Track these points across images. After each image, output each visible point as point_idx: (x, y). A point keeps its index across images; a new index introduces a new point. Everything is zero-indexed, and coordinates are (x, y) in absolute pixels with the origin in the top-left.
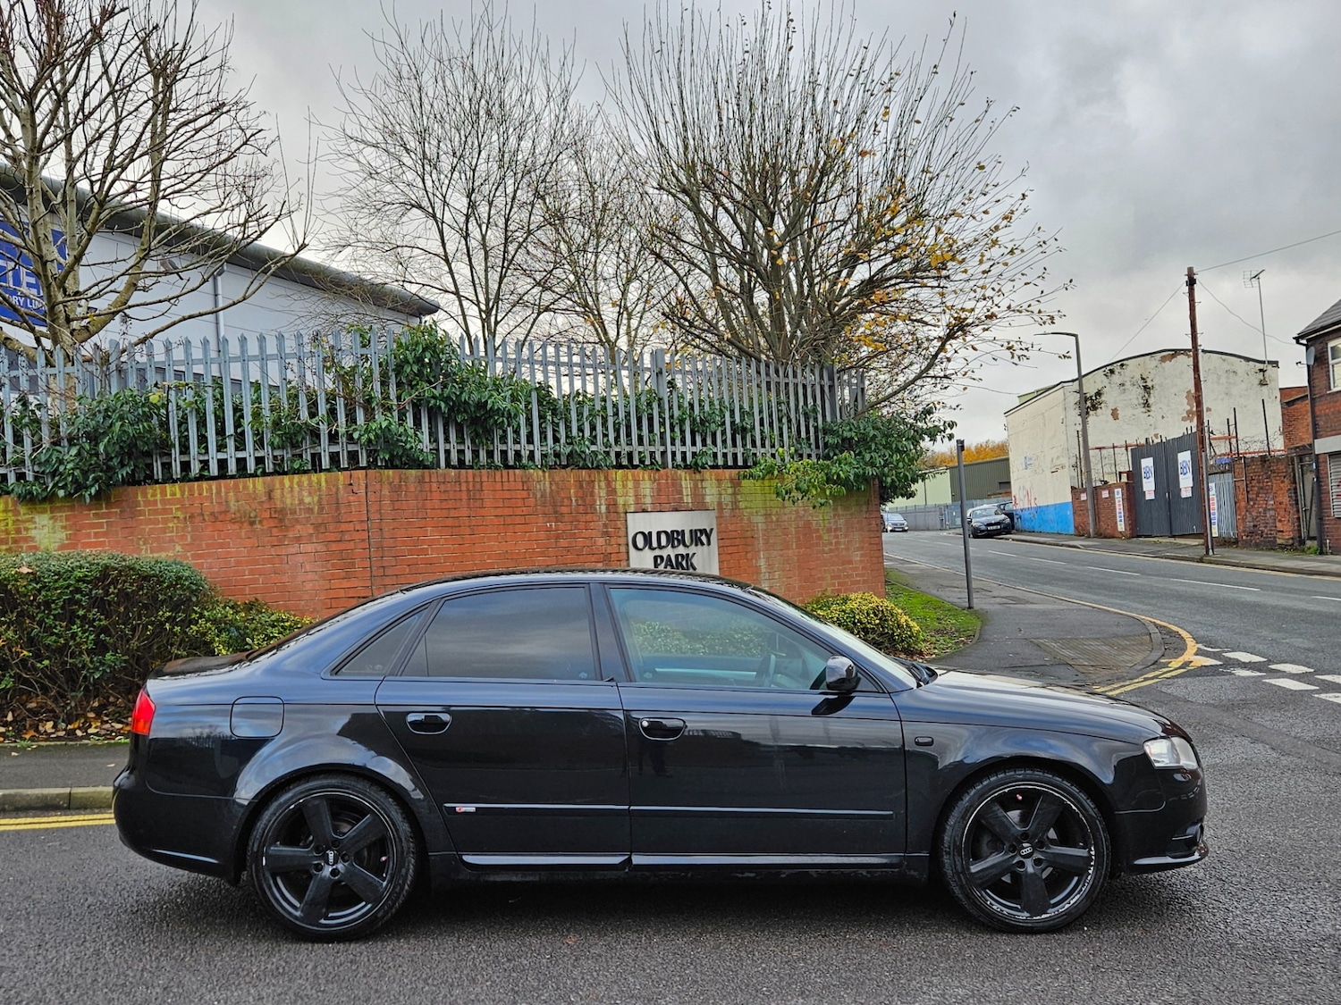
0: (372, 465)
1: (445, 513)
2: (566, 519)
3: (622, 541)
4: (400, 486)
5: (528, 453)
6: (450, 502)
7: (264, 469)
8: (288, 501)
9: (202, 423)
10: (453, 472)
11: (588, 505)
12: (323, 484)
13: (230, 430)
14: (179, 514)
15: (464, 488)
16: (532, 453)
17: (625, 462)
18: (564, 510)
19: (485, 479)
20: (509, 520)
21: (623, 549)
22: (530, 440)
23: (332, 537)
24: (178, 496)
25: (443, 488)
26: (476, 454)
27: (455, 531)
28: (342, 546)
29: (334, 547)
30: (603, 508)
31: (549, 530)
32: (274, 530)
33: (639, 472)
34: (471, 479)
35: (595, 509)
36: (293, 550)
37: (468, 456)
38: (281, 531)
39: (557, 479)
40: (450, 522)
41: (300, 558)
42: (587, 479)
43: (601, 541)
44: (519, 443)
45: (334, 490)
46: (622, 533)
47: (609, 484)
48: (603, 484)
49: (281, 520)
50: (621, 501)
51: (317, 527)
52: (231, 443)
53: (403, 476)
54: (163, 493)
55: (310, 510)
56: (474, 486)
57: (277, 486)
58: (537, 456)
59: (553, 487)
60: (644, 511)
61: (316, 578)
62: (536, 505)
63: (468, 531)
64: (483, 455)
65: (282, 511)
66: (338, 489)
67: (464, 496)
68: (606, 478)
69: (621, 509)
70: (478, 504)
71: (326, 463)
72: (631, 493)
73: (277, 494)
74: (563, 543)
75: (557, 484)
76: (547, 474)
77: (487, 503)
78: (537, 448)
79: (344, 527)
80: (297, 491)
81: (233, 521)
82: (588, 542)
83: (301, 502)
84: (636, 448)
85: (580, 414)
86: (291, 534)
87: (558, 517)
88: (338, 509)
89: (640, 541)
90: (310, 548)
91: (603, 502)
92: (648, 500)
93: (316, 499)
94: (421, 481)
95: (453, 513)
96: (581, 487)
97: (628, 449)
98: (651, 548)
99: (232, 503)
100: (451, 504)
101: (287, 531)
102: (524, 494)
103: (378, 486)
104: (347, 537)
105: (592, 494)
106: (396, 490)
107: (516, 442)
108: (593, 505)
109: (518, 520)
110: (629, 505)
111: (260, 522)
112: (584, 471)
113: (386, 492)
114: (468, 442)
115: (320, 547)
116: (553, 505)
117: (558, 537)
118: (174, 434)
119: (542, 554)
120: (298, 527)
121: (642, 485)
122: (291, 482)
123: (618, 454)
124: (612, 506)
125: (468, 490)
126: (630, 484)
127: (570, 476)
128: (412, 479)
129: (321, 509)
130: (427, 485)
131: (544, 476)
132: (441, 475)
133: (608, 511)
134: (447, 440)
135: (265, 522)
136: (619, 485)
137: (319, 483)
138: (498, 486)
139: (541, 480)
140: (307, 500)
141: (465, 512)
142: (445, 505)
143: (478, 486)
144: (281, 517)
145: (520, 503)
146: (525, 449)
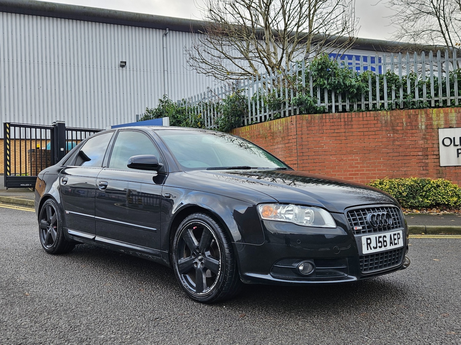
0: (301, 113)
1: (332, 131)
2: (399, 132)
3: (435, 142)
4: (311, 121)
5: (381, 104)
6: (336, 126)
7: (271, 118)
8: (275, 129)
9: (256, 104)
10: (337, 114)
11: (413, 124)
12: (284, 122)
13: (263, 105)
14: (249, 136)
15: (342, 120)
16: (383, 104)
17: (441, 105)
18: (398, 128)
19: (353, 116)
20: (366, 133)
21: (436, 146)
22: (382, 98)
23: (287, 141)
24: (249, 130)
25: (331, 121)
26: (351, 106)
27: (338, 138)
28: (289, 145)
29: (287, 145)
30: (423, 127)
31: (390, 137)
32: (271, 140)
33: (449, 109)
34: (346, 117)
35: (419, 127)
36: (276, 147)
37: (348, 108)
38: (273, 140)
39: (395, 114)
40: (335, 135)
41: (278, 150)
42: (414, 113)
43: (421, 142)
44: (376, 100)
45: (287, 124)
46: (435, 138)
47: (427, 115)
48: (424, 116)
49: (273, 136)
50: (435, 123)
51: (282, 138)
52: (263, 110)
53: (313, 117)
54: (245, 129)
55: (280, 132)
56: (348, 120)
57: (272, 124)
58: (386, 105)
59: (393, 118)
60: (450, 127)
61: (282, 157)
62: (382, 127)
63: (344, 138)
64: (355, 107)
65: (273, 133)
66: (288, 123)
67: (343, 124)
68: (426, 113)
69: (435, 127)
70: (350, 127)
71: (287, 114)
72: (443, 119)
73: (272, 127)
74: (397, 143)
75: (395, 117)
76: (389, 113)
77: (354, 126)
78: (386, 101)
79: (290, 137)
80: (277, 125)
81: (261, 138)
82: (413, 143)
83: (278, 129)
84: (448, 97)
85: (412, 85)
86: (275, 141)
87: (395, 131)
88: (288, 131)
89: (447, 142)
90: (280, 146)
91: (423, 124)
92: (454, 122)
93: (282, 127)
94: (321, 118)
95: (336, 131)
96: (410, 117)
97: (444, 98)
98: (455, 145)
99: (261, 131)
100: (335, 127)
101: (275, 140)
102: (375, 122)
103: (301, 121)
104: (290, 142)
105: (416, 120)
106: (309, 122)
107: (374, 99)
108: (417, 126)
109: (371, 133)
110: (440, 125)
111: (268, 137)
112: (411, 110)
113: (304, 123)
114: (348, 101)
115: (283, 146)
116: (393, 127)
117: (394, 141)
118: (250, 109)
119: (385, 148)
120: (278, 138)
121: (450, 115)
122: (276, 122)
123: (436, 101)
124: (429, 126)
125: (345, 121)
126: (442, 115)
127: (404, 113)
128: (317, 118)
129: (283, 131)
130: (324, 121)
131: (387, 114)
132: (331, 115)
133: (427, 127)
134: (337, 101)
135: (269, 137)
136: (434, 116)
137: (283, 122)
138: (361, 119)
139: (386, 115)
140: (280, 128)
141: (343, 130)
142: (333, 128)
143: (350, 119)
144: (273, 135)
145: (373, 126)
146: (379, 102)
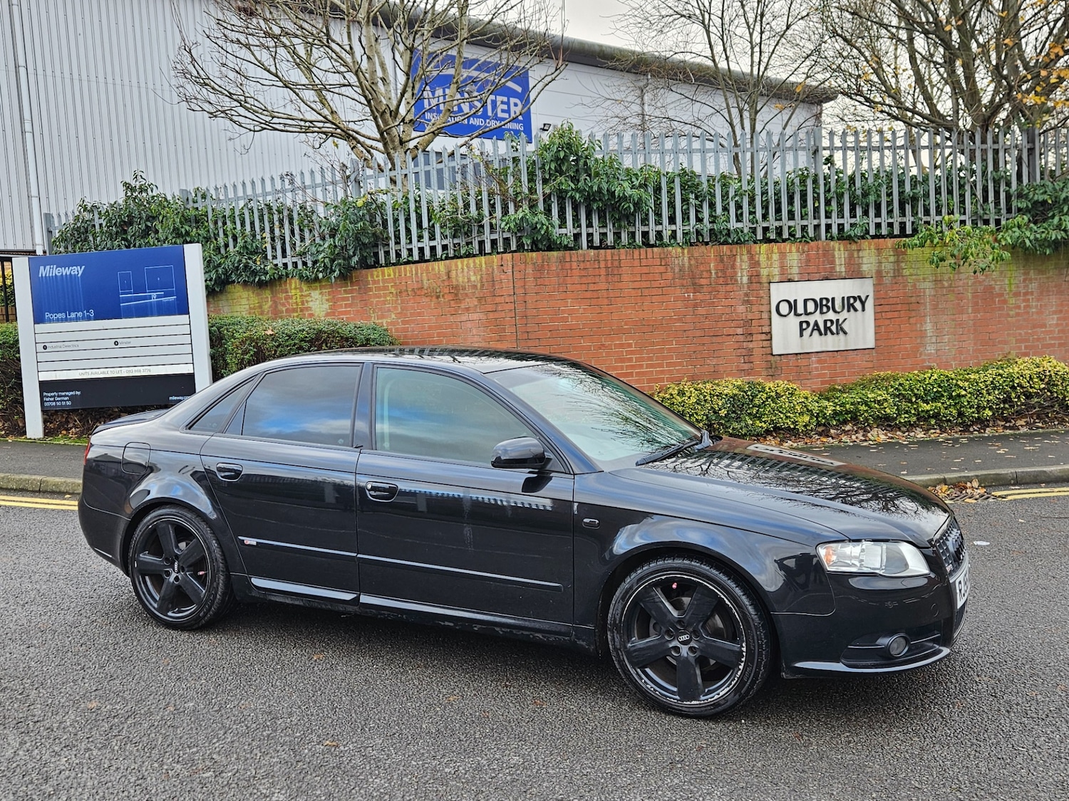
0: (520, 247)
1: (584, 287)
2: (705, 290)
3: (764, 308)
4: (543, 266)
5: (670, 232)
6: (590, 278)
7: (447, 254)
8: (461, 280)
9: (408, 220)
10: (592, 252)
11: (727, 276)
12: (484, 266)
13: (425, 224)
14: (393, 290)
15: (602, 265)
16: (674, 232)
17: (772, 236)
18: (703, 282)
19: (623, 257)
20: (646, 292)
21: (765, 316)
22: (672, 220)
23: (490, 308)
24: (392, 276)
25: (582, 266)
26: (617, 236)
27: (594, 302)
28: (496, 315)
29: (491, 316)
30: (745, 280)
31: (688, 299)
32: (452, 302)
33: (787, 245)
34: (609, 258)
35: (736, 280)
36: (464, 318)
37: (610, 239)
38: (457, 303)
39: (696, 255)
40: (588, 295)
41: (469, 325)
42: (729, 253)
43: (741, 309)
44: (661, 224)
45: (490, 270)
46: (765, 301)
47: (751, 257)
48: (745, 258)
49: (456, 295)
50: (764, 272)
51: (480, 299)
52: (426, 235)
53: (546, 257)
54: (383, 274)
55: (475, 287)
56: (612, 264)
57: (453, 268)
58: (679, 235)
59: (693, 262)
60: (790, 281)
61: (480, 340)
62: (674, 279)
63: (606, 302)
64: (624, 236)
65: (456, 287)
66: (493, 269)
67: (603, 272)
68: (749, 252)
69: (764, 280)
70: (616, 278)
71: (488, 248)
72: (776, 264)
73: (453, 274)
74: (701, 311)
75: (696, 259)
76: (686, 251)
77: (625, 278)
78: (679, 227)
79: (498, 300)
80: (467, 271)
81: (426, 295)
82: (728, 310)
83: (469, 280)
84: (785, 222)
85: (725, 196)
86: (463, 306)
87: (697, 288)
88: (493, 285)
89: (784, 308)
90: (475, 316)
91: (745, 273)
92: (795, 270)
93: (479, 277)
94: (562, 261)
95: (591, 287)
96: (722, 261)
97: (778, 224)
98: (796, 314)
99: (425, 282)
100: (590, 280)
101: (460, 303)
102: (662, 269)
103: (523, 266)
104: (500, 308)
105: (733, 267)
106: (539, 269)
107: (659, 223)
108: (733, 277)
109: (655, 292)
110: (773, 276)
111: (443, 296)
112: (725, 247)
113: (530, 270)
114: (610, 226)
115: (482, 316)
116: (693, 280)
117: (695, 306)
118: (391, 229)
119: (680, 320)
120: (467, 300)
121: (789, 257)
122: (462, 263)
123: (766, 230)
124: (755, 278)
125: (607, 267)
126: (775, 257)
127: (711, 252)
128: (554, 260)
129: (482, 286)
130: (568, 265)
131: (683, 253)
132: (581, 255)
133: (750, 281)
134: (590, 225)
135: (446, 296)
136: (763, 258)
137: (481, 265)
138: (637, 263)
139: (680, 256)
140: (473, 278)
141: (603, 286)
142: (584, 280)
143: (616, 263)
144: (456, 292)
145: (657, 277)
146: (667, 229)
